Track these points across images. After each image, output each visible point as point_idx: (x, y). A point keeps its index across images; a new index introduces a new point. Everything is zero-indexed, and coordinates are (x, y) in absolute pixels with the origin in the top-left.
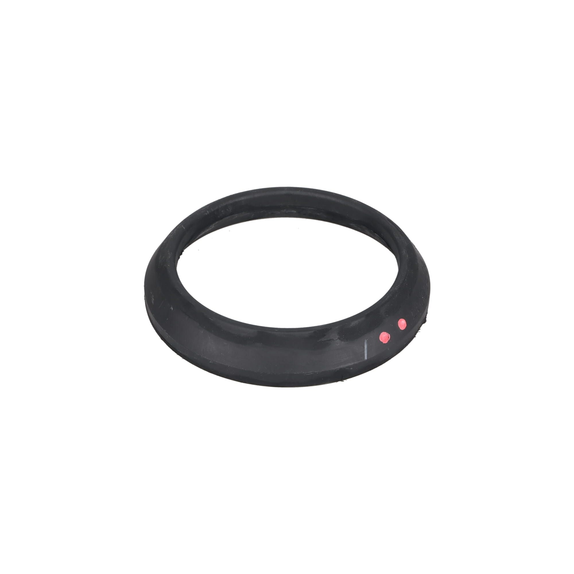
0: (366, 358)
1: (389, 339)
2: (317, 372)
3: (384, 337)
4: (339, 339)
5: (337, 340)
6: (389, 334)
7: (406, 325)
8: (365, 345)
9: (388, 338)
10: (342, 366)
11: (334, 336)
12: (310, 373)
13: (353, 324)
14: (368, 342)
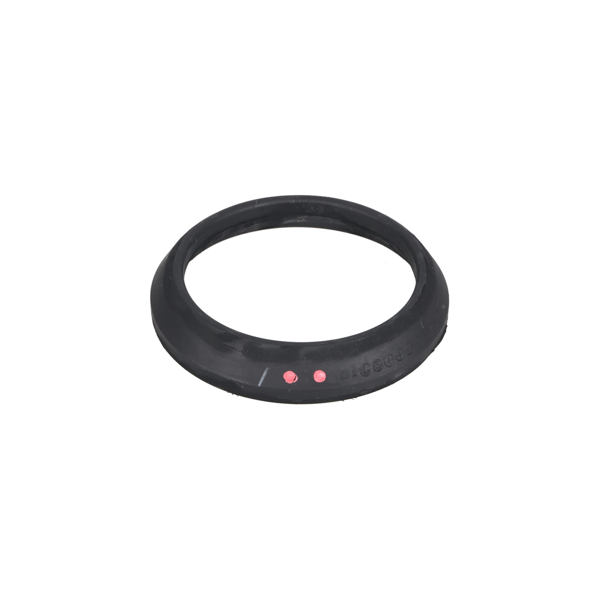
0: (260, 385)
1: (295, 381)
2: (210, 370)
3: (290, 377)
4: (242, 352)
5: (239, 351)
6: (297, 377)
7: (324, 380)
8: (265, 372)
9: (295, 379)
10: (232, 379)
11: (239, 346)
12: (204, 368)
13: (264, 346)
14: (269, 371)
